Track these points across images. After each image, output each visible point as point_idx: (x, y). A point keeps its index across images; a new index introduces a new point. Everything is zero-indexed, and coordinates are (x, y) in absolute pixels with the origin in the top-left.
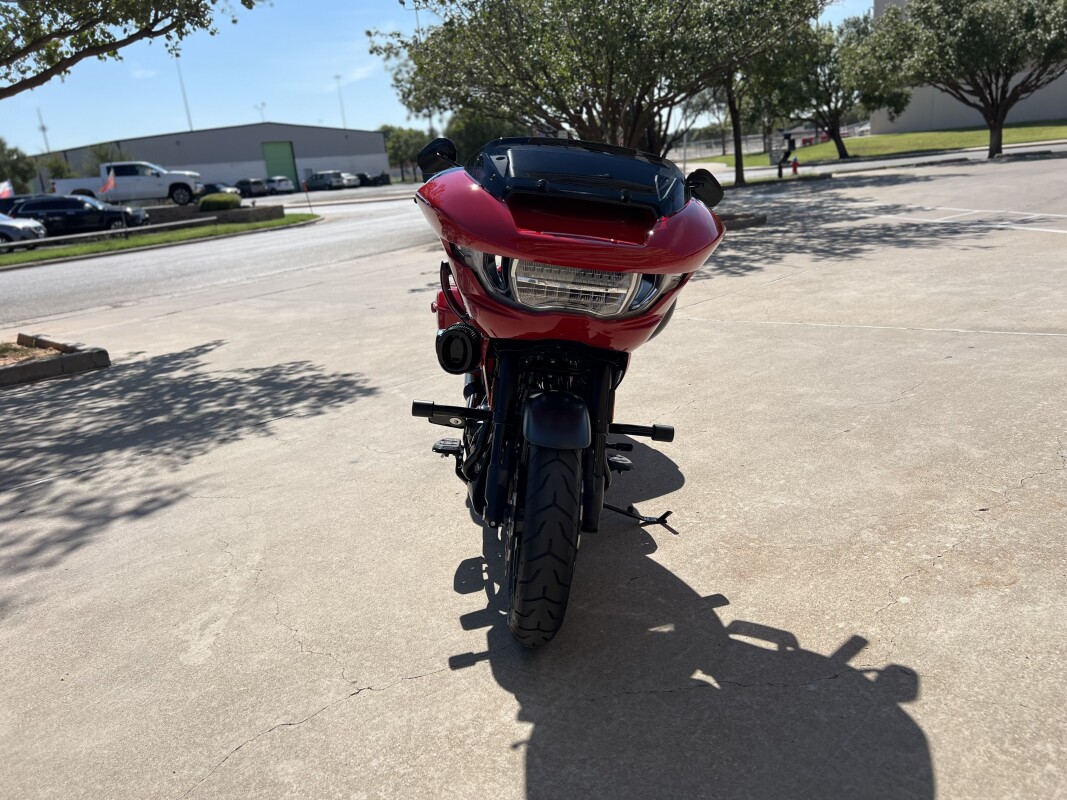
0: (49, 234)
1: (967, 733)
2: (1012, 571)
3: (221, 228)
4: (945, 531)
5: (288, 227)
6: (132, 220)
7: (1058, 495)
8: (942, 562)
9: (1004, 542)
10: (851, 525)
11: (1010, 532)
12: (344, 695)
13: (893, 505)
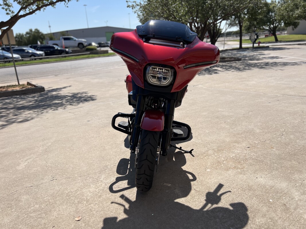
0: (46, 55)
3: (91, 55)
4: (233, 152)
5: (108, 56)
6: (67, 53)
7: (273, 145)
8: (226, 161)
9: (247, 157)
10: (208, 148)
11: (252, 154)
12: (49, 181)
13: (223, 144)
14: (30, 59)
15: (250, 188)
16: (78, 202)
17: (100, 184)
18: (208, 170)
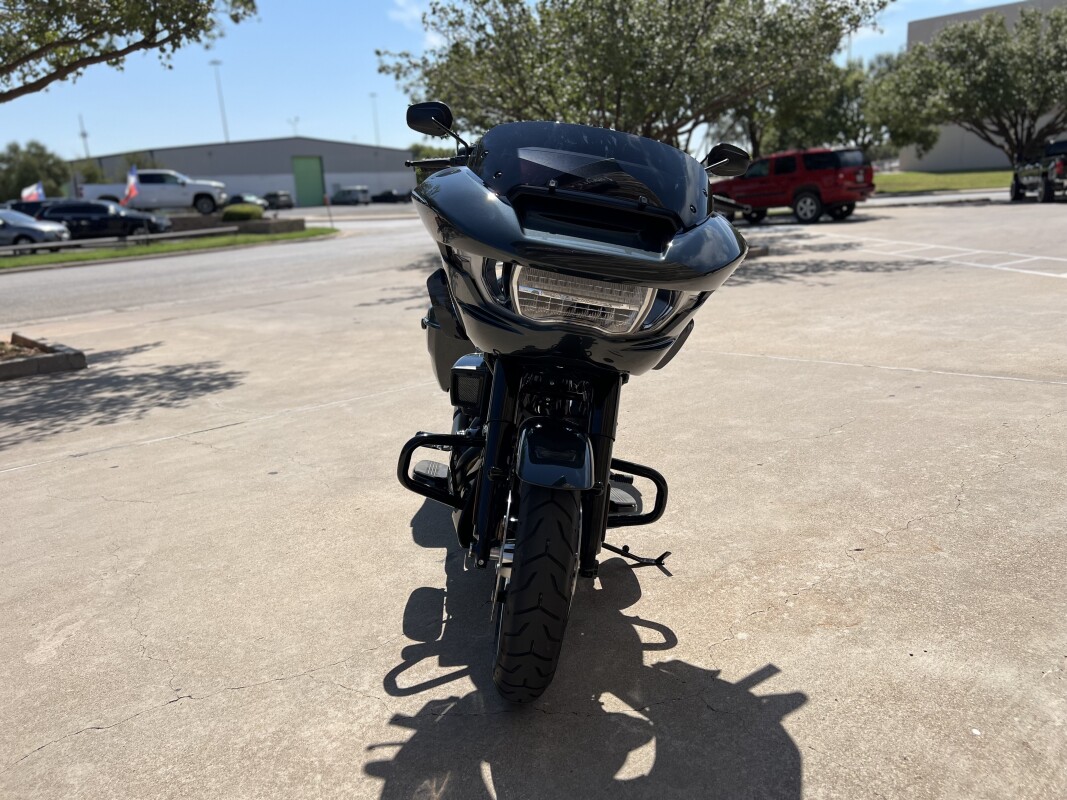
0: (73, 237)
1: (744, 772)
2: (860, 612)
3: (241, 238)
4: (811, 569)
5: (305, 240)
6: (154, 228)
7: (938, 538)
8: (795, 600)
9: (863, 583)
10: (723, 558)
11: (875, 573)
12: (163, 701)
13: (772, 541)
14: (15, 251)
15: (898, 694)
16: (291, 777)
17: (361, 704)
18: (742, 635)
